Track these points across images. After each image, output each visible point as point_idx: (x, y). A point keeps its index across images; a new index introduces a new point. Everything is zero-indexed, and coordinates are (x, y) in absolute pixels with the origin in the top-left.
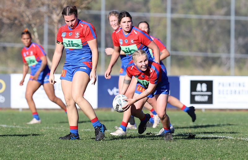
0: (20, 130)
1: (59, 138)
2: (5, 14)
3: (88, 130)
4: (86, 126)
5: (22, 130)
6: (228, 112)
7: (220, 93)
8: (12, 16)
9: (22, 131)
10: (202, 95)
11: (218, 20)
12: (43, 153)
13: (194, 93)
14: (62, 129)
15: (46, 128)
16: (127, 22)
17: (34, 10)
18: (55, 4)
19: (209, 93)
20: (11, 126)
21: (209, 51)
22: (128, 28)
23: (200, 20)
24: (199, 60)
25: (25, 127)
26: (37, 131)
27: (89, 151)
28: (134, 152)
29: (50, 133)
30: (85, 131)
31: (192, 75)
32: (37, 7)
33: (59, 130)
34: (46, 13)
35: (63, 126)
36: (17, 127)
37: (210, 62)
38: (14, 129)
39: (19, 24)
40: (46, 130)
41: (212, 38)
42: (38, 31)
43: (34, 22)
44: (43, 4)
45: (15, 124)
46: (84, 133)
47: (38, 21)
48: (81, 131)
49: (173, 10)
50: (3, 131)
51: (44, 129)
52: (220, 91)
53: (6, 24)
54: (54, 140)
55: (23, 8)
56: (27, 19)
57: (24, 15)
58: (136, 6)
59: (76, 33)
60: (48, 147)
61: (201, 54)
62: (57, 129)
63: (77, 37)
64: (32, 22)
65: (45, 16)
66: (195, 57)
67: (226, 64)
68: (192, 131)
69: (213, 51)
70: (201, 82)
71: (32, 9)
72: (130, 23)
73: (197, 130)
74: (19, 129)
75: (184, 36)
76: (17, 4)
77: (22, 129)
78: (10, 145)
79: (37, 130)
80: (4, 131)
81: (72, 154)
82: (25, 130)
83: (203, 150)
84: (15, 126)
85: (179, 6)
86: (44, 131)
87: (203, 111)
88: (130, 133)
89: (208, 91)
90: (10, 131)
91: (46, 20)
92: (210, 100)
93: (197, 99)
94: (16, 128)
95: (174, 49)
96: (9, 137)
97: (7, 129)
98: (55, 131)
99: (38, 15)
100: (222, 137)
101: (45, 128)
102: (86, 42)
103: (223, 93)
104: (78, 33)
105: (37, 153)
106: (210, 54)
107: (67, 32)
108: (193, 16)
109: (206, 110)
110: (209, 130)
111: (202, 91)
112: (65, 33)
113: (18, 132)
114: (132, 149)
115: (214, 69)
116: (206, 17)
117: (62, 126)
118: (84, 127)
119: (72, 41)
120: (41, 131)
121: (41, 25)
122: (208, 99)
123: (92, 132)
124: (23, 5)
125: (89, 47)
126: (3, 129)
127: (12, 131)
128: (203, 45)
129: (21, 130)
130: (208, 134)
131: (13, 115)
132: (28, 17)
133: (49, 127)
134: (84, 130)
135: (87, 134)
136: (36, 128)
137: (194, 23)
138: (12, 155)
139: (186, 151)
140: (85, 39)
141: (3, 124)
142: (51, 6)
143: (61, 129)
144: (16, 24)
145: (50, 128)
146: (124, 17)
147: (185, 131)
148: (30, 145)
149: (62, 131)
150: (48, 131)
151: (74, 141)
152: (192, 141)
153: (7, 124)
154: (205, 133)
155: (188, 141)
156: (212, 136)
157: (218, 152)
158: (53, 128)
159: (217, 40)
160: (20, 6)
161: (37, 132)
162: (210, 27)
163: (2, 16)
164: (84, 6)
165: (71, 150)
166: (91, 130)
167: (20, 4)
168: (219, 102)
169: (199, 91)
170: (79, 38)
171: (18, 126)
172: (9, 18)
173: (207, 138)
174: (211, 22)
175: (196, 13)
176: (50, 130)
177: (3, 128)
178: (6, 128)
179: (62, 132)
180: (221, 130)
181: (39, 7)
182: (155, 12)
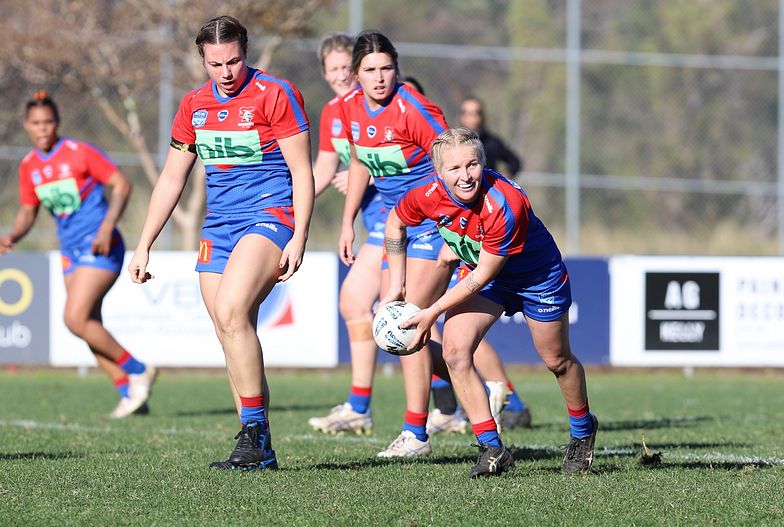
0: (80, 438)
1: (211, 466)
2: (29, 51)
3: (305, 437)
4: (299, 425)
5: (87, 438)
6: (771, 377)
7: (742, 315)
8: (53, 58)
9: (86, 441)
10: (685, 321)
11: (738, 71)
12: (157, 515)
13: (657, 314)
14: (219, 436)
15: (168, 431)
16: (378, 71)
17: (127, 39)
18: (195, 20)
19: (708, 315)
20: (49, 426)
21: (707, 173)
22: (381, 91)
23: (678, 70)
24: (675, 204)
25: (96, 429)
26: (138, 442)
27: (311, 509)
28: (458, 510)
29: (181, 447)
30: (298, 442)
31: (652, 253)
32: (135, 28)
33: (208, 438)
34: (165, 48)
35: (224, 426)
36: (71, 427)
37: (710, 209)
38: (61, 435)
39: (76, 86)
40: (167, 439)
41: (717, 132)
42: (140, 109)
43: (127, 77)
44: (156, 19)
45: (63, 417)
46: (294, 446)
47: (140, 74)
48: (282, 440)
49: (587, 40)
50: (25, 440)
51: (161, 436)
52: (742, 307)
53: (34, 85)
54: (193, 470)
55: (89, 31)
56: (103, 70)
57: (94, 54)
58: (467, 26)
59: (241, 113)
60: (174, 496)
61: (679, 185)
62: (202, 433)
63: (246, 124)
64: (122, 79)
65: (165, 58)
66: (661, 193)
67: (764, 216)
68: (651, 438)
69: (720, 174)
70: (682, 278)
71: (120, 36)
72: (388, 75)
73: (668, 438)
74: (76, 434)
75: (623, 125)
76: (71, 20)
77: (89, 434)
78: (49, 488)
79: (138, 438)
80: (28, 442)
81: (254, 517)
82: (96, 439)
83: (687, 504)
84: (65, 424)
85: (609, 26)
86: (160, 440)
87: (688, 373)
88: (446, 446)
89: (702, 306)
90: (49, 442)
91: (167, 71)
92: (711, 339)
93: (668, 332)
94: (69, 431)
95: (590, 167)
96: (44, 462)
97: (37, 436)
98: (197, 440)
99: (138, 54)
100: (750, 461)
101: (162, 431)
102: (275, 141)
103: (756, 315)
104: (247, 112)
105: (139, 514)
106: (709, 184)
107: (213, 108)
108: (654, 59)
109: (697, 369)
110: (707, 437)
111: (683, 308)
112: (204, 113)
113: (74, 444)
114: (453, 501)
115: (725, 234)
116: (696, 61)
117: (219, 426)
118: (295, 427)
119: (230, 139)
120: (149, 441)
121: (152, 88)
122: (705, 333)
123: (321, 444)
124: (91, 21)
125: (282, 158)
126: (25, 436)
127: (55, 442)
128: (687, 156)
129: (83, 436)
130: (703, 450)
131: (58, 387)
132: (106, 60)
133: (178, 429)
134: (292, 439)
135: (302, 452)
136: (134, 430)
137: (657, 81)
138: (53, 520)
139: (630, 506)
140: (270, 133)
141: (25, 417)
142: (182, 25)
143: (216, 433)
144: (66, 86)
145: (181, 432)
146: (371, 51)
147: (626, 439)
148: (114, 487)
149: (220, 440)
150: (175, 442)
151: (258, 475)
152: (653, 476)
153: (38, 419)
154: (693, 446)
155: (638, 475)
156: (719, 456)
157: (738, 511)
158: (190, 430)
159: (734, 137)
160: (81, 26)
161: (138, 446)
162: (711, 94)
163: (22, 57)
164: (291, 24)
165: (250, 504)
166: (316, 438)
167: (79, 19)
168: (740, 345)
169: (674, 309)
170: (251, 128)
171: (73, 423)
172: (43, 66)
173: (700, 465)
174: (713, 79)
175: (665, 47)
176: (182, 436)
177: (25, 430)
178: (35, 430)
179: (221, 445)
180: (748, 438)
181: (142, 28)
182: (529, 45)
